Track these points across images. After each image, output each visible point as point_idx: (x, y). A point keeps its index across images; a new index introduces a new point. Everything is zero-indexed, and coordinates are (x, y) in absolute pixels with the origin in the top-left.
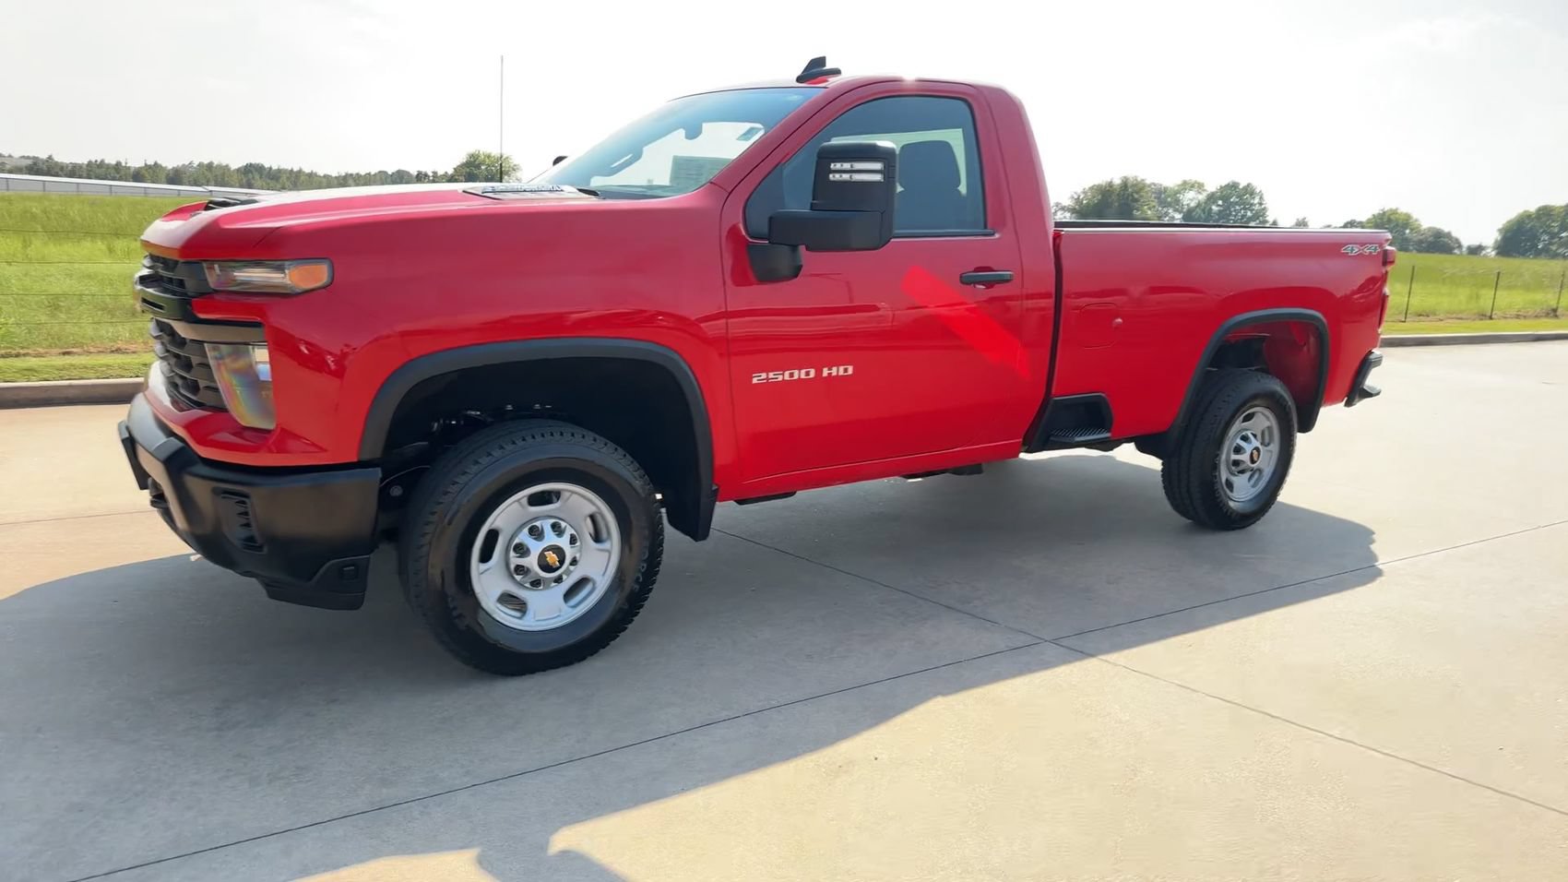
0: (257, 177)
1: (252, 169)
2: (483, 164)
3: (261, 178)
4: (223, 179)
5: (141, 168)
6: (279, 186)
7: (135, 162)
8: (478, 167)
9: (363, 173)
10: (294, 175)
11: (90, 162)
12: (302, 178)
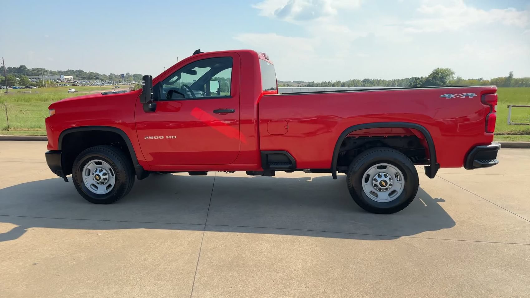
0: (367, 83)
1: (366, 80)
2: (440, 73)
3: (368, 83)
4: (357, 84)
5: (334, 83)
6: (373, 85)
7: (333, 81)
8: (438, 74)
9: (400, 79)
10: (378, 81)
11: (322, 82)
12: (381, 82)
